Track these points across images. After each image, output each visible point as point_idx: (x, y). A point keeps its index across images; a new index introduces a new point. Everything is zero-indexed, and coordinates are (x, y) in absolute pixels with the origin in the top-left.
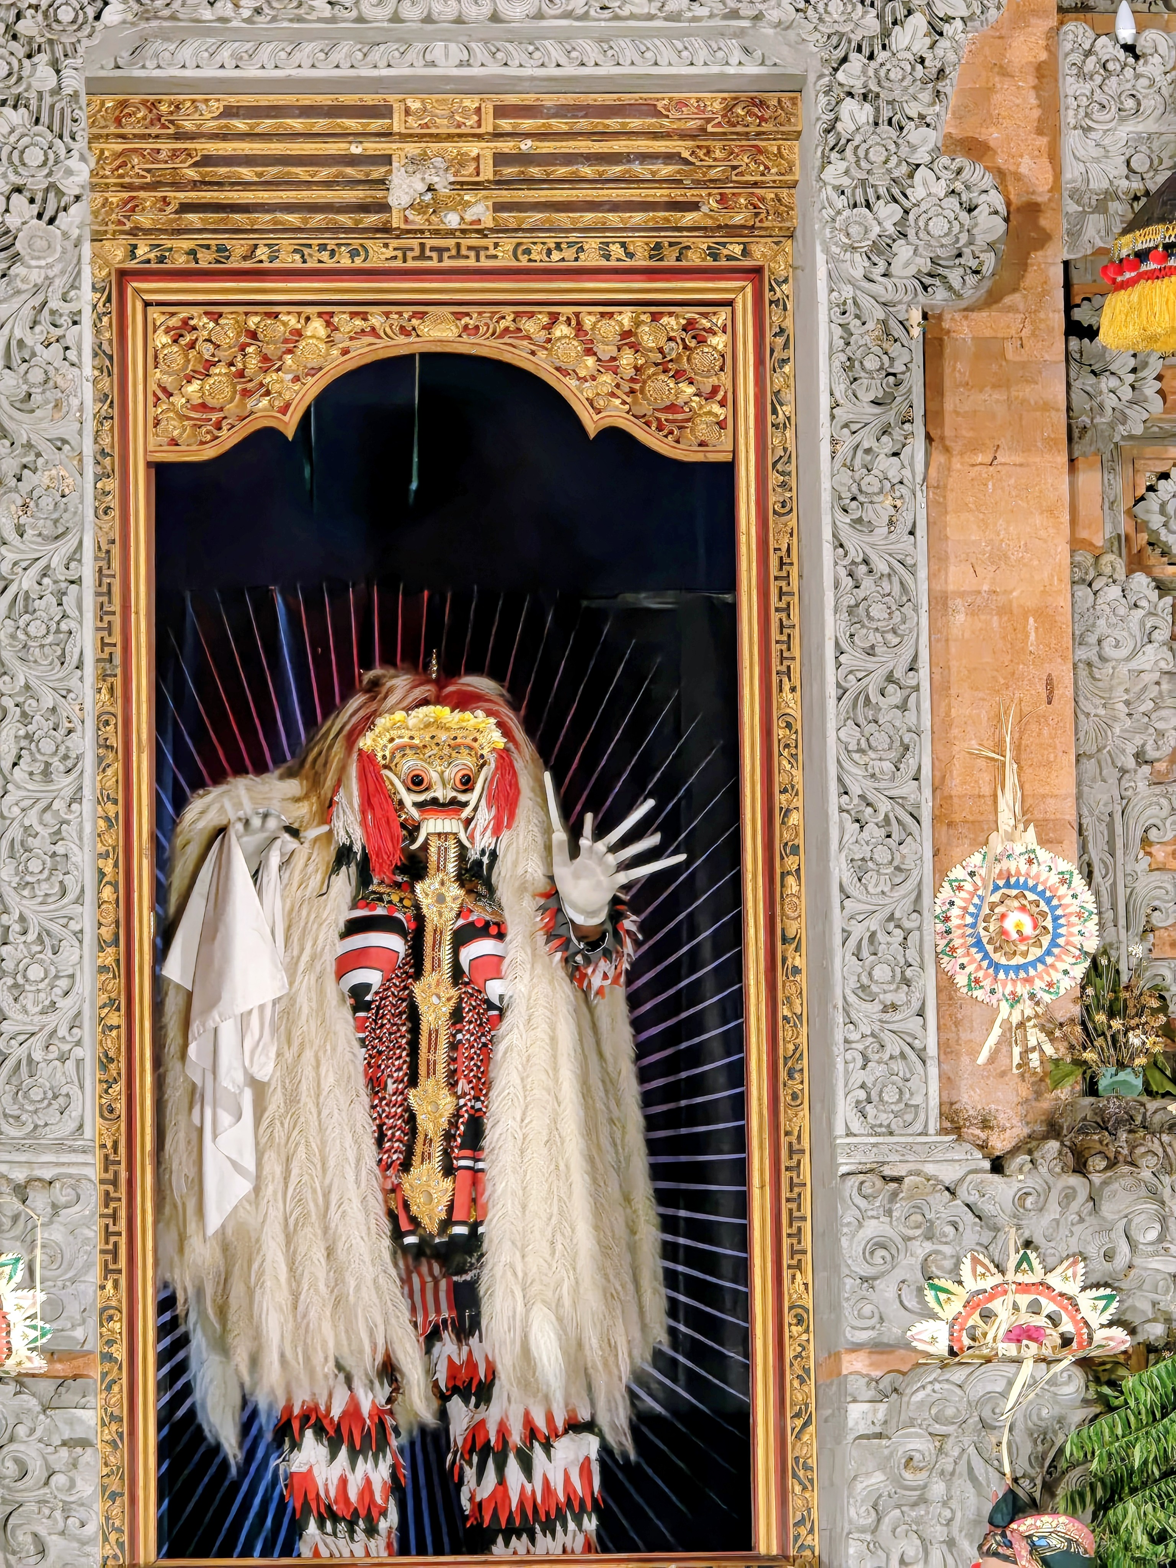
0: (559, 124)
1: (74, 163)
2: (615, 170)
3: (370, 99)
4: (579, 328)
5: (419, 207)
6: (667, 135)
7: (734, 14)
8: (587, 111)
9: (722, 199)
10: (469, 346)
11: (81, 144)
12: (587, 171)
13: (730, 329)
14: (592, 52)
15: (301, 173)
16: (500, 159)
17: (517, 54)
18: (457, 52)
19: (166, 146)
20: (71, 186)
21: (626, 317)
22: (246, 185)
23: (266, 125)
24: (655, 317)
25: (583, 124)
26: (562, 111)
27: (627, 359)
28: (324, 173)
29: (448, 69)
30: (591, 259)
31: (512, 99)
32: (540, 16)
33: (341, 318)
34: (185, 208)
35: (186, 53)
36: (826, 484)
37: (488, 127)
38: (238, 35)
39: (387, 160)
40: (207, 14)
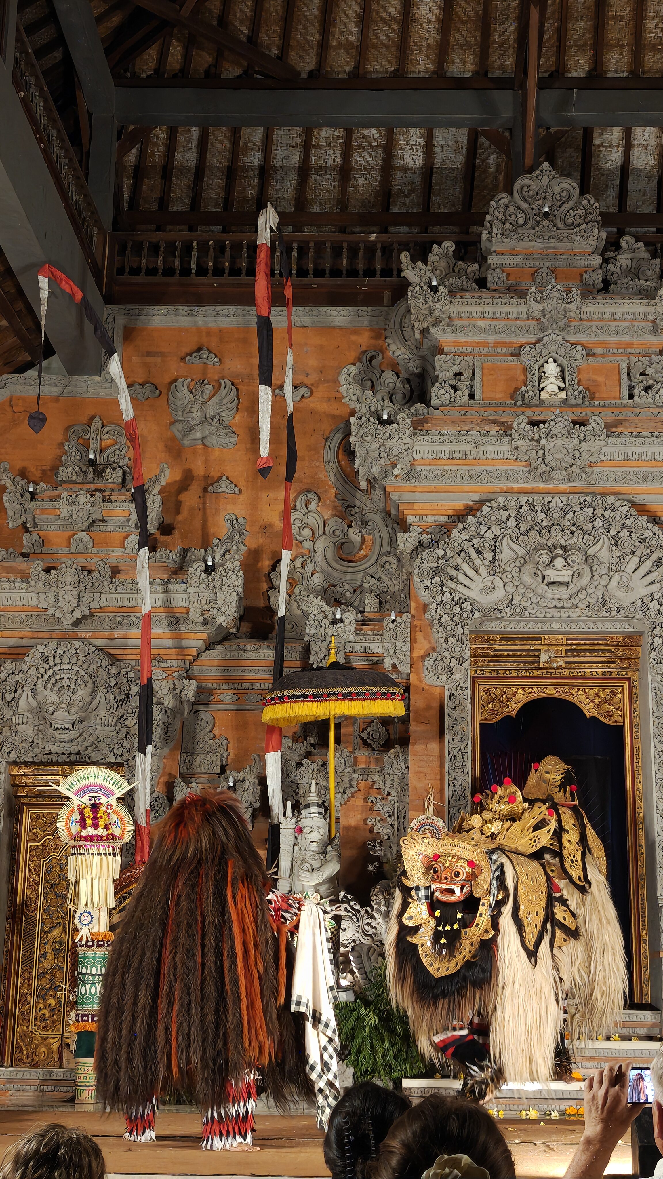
0: (582, 642)
1: (467, 651)
2: (595, 654)
3: (536, 636)
4: (585, 692)
5: (547, 662)
6: (609, 645)
7: (628, 616)
8: (590, 639)
9: (621, 661)
10: (558, 696)
11: (469, 646)
12: (588, 654)
13: (622, 692)
14: (592, 625)
15: (518, 653)
16: (567, 651)
17: (573, 626)
18: (558, 625)
19: (486, 647)
20: (466, 657)
21: (596, 690)
22: (505, 657)
23: (511, 642)
24: (604, 690)
25: (588, 642)
26: (583, 639)
27: (597, 700)
28: (524, 654)
29: (556, 629)
30: (588, 675)
31: (571, 636)
32: (580, 616)
33: (526, 689)
34: (489, 662)
35: (493, 624)
36: (652, 732)
37: (565, 643)
38: (506, 621)
39: (540, 651)
40: (499, 616)
